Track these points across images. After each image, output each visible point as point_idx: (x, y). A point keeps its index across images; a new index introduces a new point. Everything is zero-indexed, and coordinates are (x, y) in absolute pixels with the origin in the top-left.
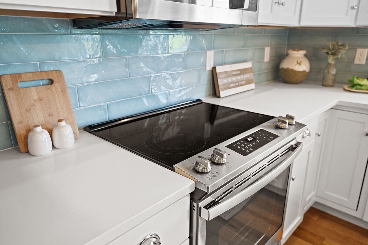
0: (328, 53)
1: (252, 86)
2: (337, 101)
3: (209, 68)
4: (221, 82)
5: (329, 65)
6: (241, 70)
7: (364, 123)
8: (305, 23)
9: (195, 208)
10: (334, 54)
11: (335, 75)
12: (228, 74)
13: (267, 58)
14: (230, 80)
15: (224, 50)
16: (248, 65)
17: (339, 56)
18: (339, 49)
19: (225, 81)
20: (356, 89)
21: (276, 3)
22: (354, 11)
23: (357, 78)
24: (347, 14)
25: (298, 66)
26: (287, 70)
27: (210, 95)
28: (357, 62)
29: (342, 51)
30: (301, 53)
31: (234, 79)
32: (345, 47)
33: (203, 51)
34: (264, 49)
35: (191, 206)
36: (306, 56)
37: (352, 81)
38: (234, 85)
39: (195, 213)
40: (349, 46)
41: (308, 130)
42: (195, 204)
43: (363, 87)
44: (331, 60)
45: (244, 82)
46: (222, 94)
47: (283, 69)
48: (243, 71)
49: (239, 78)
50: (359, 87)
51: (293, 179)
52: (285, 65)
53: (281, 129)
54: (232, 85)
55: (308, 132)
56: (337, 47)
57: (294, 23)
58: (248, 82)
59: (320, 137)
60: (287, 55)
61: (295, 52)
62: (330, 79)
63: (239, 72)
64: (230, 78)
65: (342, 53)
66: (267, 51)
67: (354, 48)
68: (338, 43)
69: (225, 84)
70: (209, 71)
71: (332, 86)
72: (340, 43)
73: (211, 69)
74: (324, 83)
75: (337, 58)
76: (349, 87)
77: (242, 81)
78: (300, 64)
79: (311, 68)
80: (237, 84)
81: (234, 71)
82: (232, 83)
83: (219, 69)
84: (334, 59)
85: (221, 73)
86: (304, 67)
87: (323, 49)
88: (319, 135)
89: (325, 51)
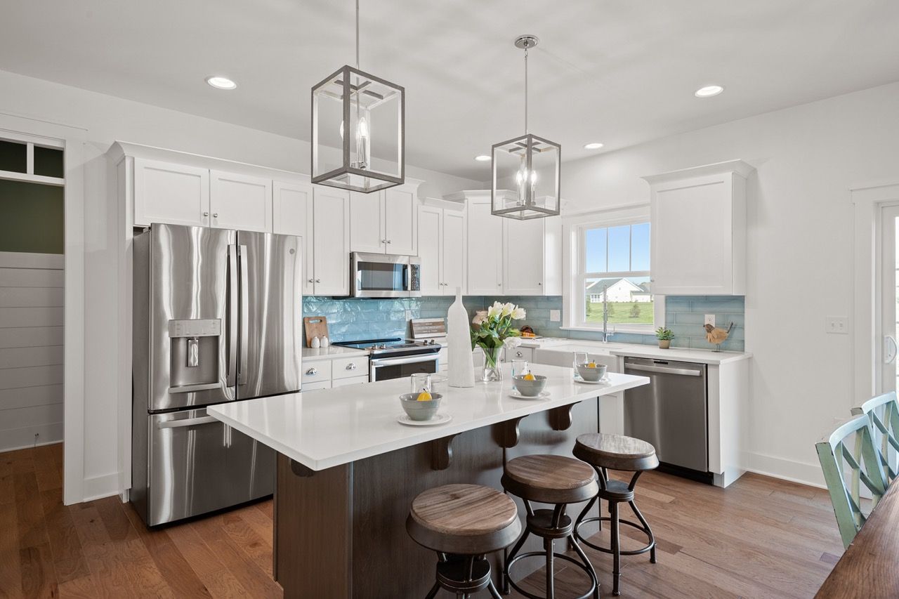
4: (416, 329)
16: (440, 320)
21: (441, 284)
22: (501, 287)
24: (497, 289)
31: (427, 328)
45: (436, 331)
48: (435, 324)
49: (430, 327)
60: (476, 314)
63: (431, 324)
64: (422, 327)
69: (420, 331)
70: (407, 322)
80: (429, 331)
81: (424, 323)
82: (423, 330)
83: (414, 321)
85: (417, 323)
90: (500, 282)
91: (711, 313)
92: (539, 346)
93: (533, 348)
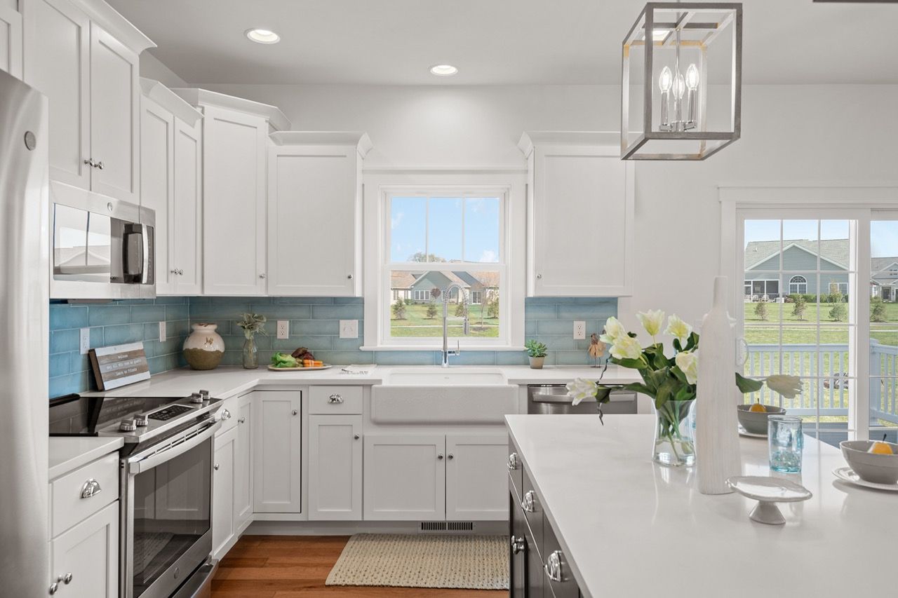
0: (244, 327)
1: (147, 375)
2: (258, 380)
3: (84, 350)
4: (104, 369)
5: (247, 341)
6: (129, 353)
7: (290, 401)
8: (209, 292)
9: (124, 465)
10: (251, 328)
11: (256, 354)
12: (112, 359)
13: (163, 337)
14: (115, 366)
15: (103, 326)
16: (138, 346)
17: (257, 330)
18: (256, 321)
19: (109, 368)
20: (280, 367)
21: (172, 272)
22: (264, 280)
23: (280, 355)
24: (256, 284)
25: (208, 344)
26: (195, 352)
27: (86, 390)
28: (279, 336)
29: (260, 324)
30: (210, 329)
31: (121, 365)
32: (263, 319)
33: (76, 329)
34: (157, 325)
35: (121, 463)
36: (217, 331)
37: (275, 359)
38: (122, 373)
39: (124, 470)
40: (267, 318)
41: (226, 411)
42: (123, 461)
43: (287, 364)
44: (248, 335)
45: (135, 370)
46: (107, 385)
47: (188, 350)
48: (132, 355)
49: (127, 363)
50: (282, 364)
51: (216, 469)
52: (190, 345)
53: (196, 403)
54: (119, 374)
55: (227, 413)
56: (253, 320)
57: (196, 292)
58: (141, 369)
59: (245, 422)
60: (192, 331)
61: (203, 327)
62: (251, 358)
63: (126, 356)
64: (115, 364)
65: (261, 327)
66: (162, 327)
67: (273, 321)
68: (254, 315)
69: (109, 372)
70: (84, 355)
71: (256, 368)
72: (256, 315)
73: (87, 353)
74: (246, 366)
75: (256, 333)
76: (273, 366)
77: (132, 368)
78: (210, 342)
79: (226, 348)
80: (126, 372)
81: (119, 354)
82: (118, 371)
83: (100, 352)
84: (252, 333)
85: (102, 357)
86: (217, 345)
87: (238, 322)
88: (242, 422)
89: (239, 324)
90: (262, 272)
91: (580, 319)
92: (380, 381)
93: (367, 386)
